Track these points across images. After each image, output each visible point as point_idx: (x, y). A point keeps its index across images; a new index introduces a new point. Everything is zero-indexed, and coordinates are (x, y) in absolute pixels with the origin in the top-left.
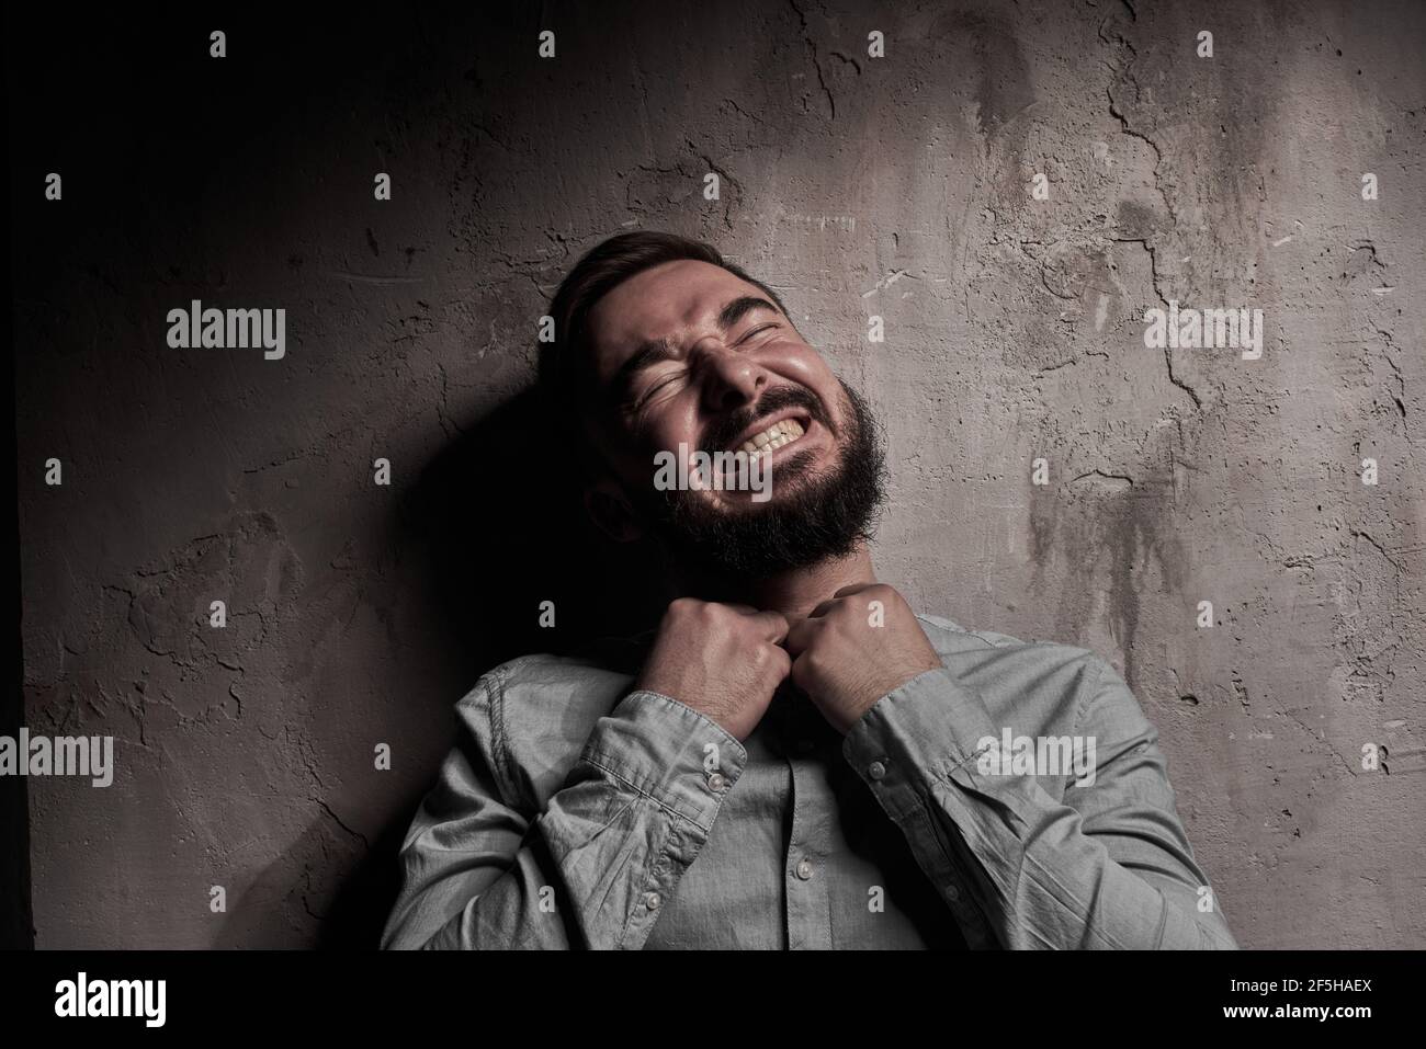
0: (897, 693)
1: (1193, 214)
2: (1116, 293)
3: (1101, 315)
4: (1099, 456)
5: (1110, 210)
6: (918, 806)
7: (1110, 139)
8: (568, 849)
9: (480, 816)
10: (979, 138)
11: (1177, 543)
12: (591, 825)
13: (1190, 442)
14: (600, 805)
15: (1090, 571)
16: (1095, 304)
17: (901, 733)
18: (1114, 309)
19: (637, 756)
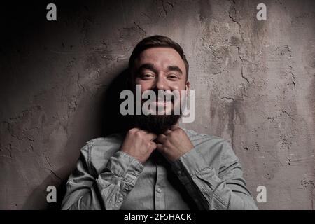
0: (184, 156)
1: (248, 39)
2: (230, 57)
3: (227, 62)
4: (226, 93)
5: (229, 38)
6: (188, 181)
7: (229, 22)
8: (102, 188)
9: (83, 177)
10: (200, 22)
11: (244, 114)
12: (107, 182)
13: (246, 91)
14: (110, 178)
15: (224, 120)
16: (226, 60)
17: (185, 165)
18: (230, 61)
19: (119, 167)
